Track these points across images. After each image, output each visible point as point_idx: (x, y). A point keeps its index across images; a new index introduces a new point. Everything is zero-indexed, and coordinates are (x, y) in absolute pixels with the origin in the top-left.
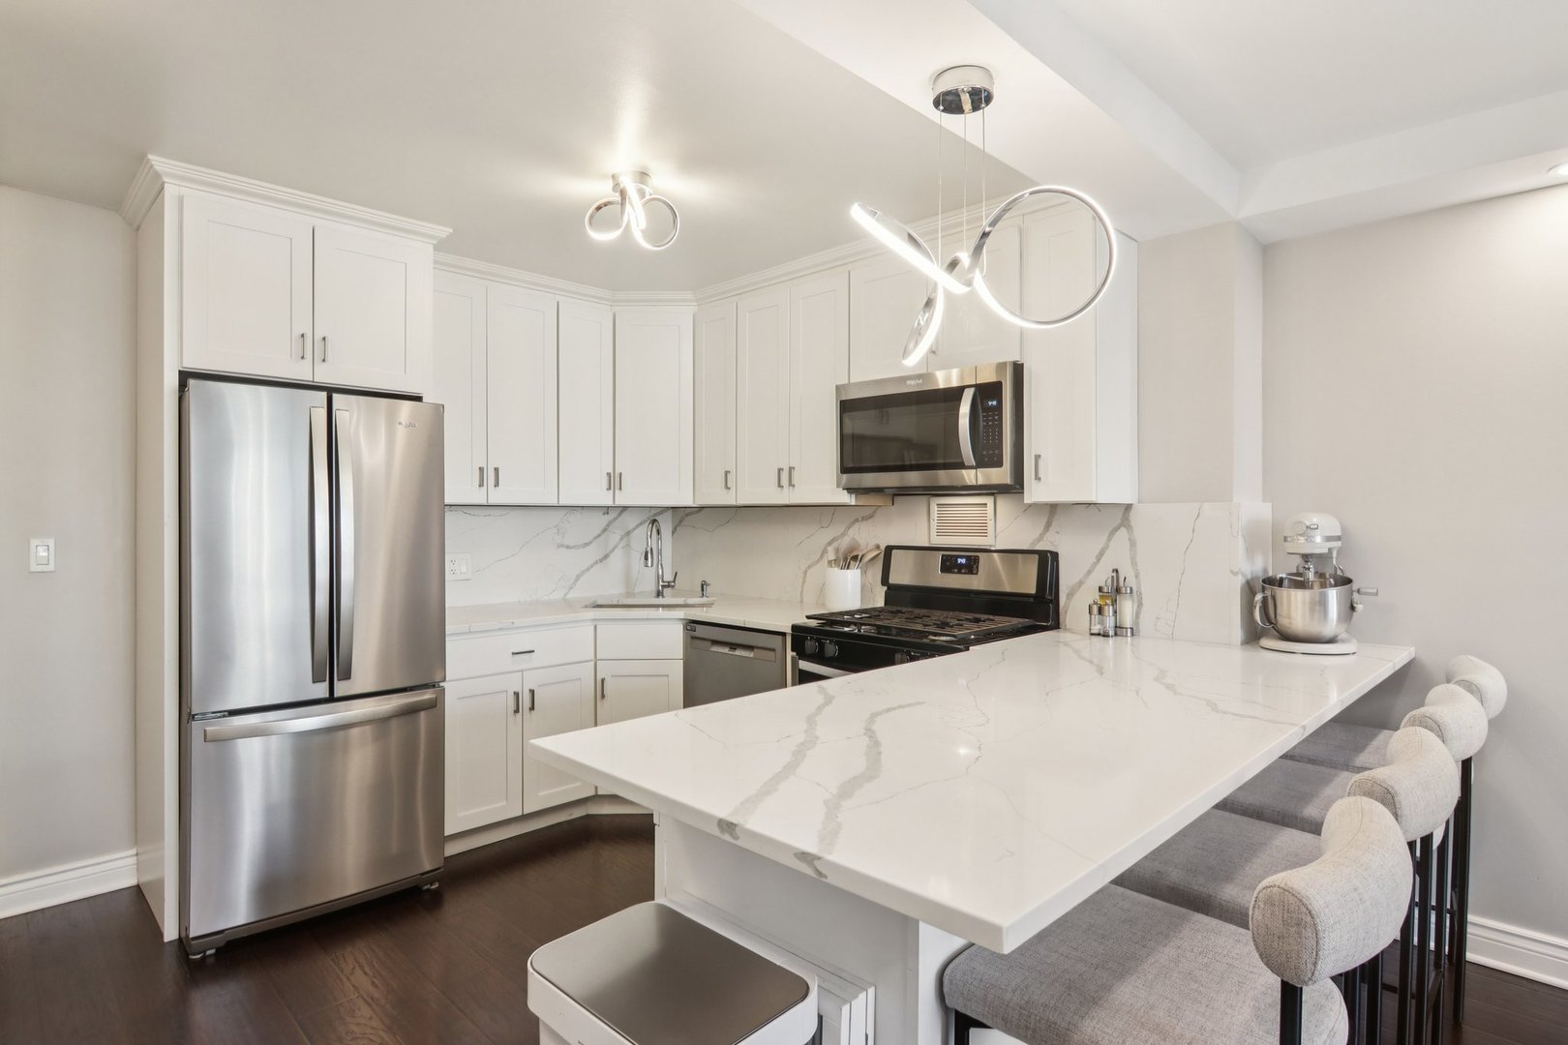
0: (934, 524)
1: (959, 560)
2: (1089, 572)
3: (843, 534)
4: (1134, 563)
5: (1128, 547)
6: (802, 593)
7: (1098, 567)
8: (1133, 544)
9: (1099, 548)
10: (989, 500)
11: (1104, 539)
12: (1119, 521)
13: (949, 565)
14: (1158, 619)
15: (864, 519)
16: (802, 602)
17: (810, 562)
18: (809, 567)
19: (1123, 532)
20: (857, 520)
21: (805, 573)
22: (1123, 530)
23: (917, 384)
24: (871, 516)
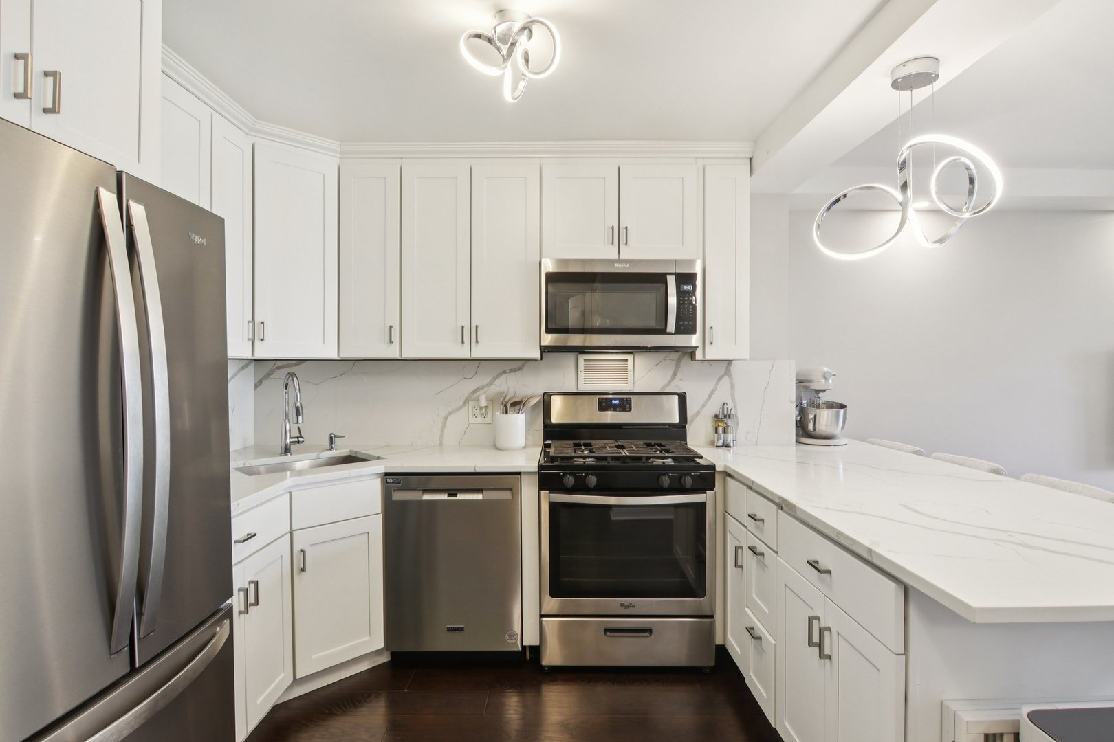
0: (581, 375)
1: (614, 402)
2: (703, 406)
3: (490, 384)
4: (733, 398)
5: (729, 388)
6: (441, 436)
7: (710, 401)
8: (733, 386)
9: (711, 390)
10: (629, 357)
11: (714, 383)
12: (723, 371)
13: (605, 405)
14: (748, 433)
15: (511, 371)
16: (441, 444)
17: (451, 409)
18: (450, 413)
19: (726, 379)
20: (504, 372)
21: (446, 419)
22: (726, 377)
23: (624, 267)
24: (520, 369)
